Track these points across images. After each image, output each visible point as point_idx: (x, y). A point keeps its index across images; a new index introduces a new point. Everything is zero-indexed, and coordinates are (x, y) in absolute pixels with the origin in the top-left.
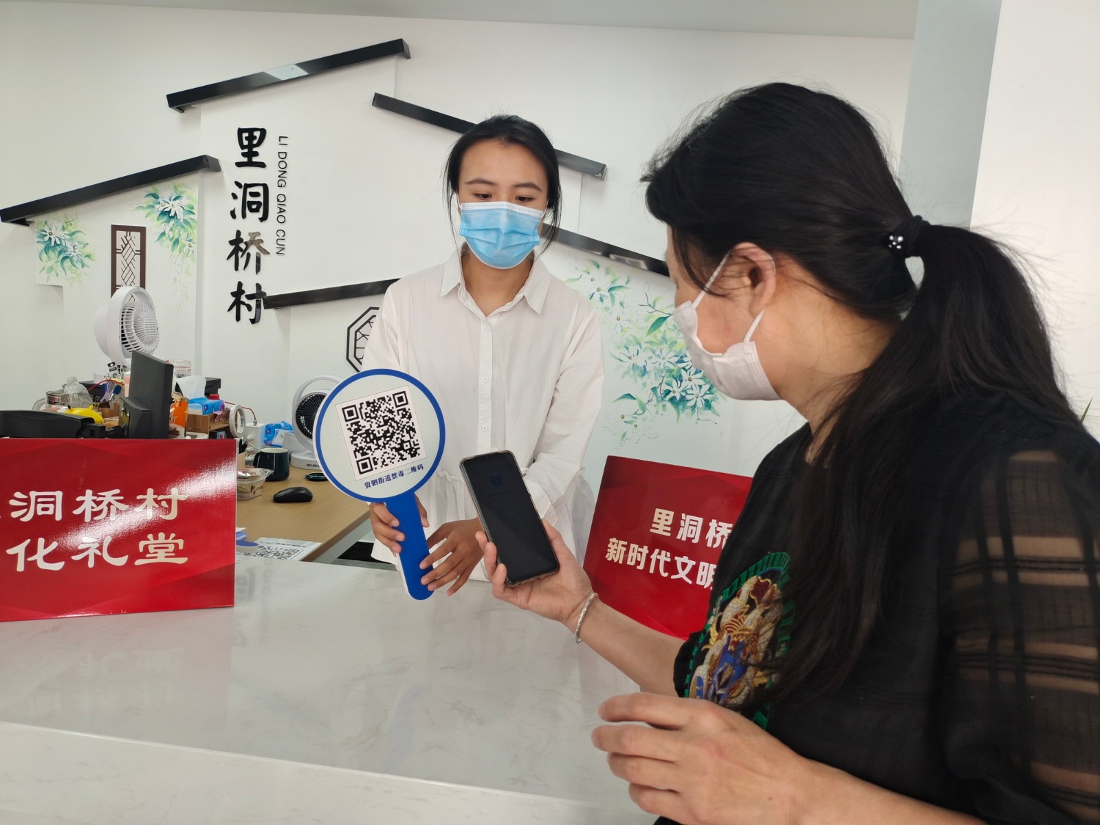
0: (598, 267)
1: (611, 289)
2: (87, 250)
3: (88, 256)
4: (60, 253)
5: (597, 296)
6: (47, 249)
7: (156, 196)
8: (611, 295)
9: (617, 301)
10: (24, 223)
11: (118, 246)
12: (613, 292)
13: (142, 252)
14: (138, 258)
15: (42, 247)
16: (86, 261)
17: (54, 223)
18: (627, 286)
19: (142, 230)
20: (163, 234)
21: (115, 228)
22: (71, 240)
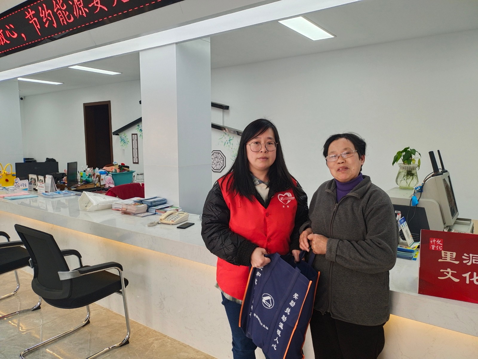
0: (226, 134)
1: (230, 140)
2: (128, 140)
3: (128, 142)
4: (124, 141)
5: (226, 143)
6: (121, 141)
7: (139, 126)
8: (230, 142)
9: (231, 144)
10: (117, 134)
11: (133, 139)
12: (230, 141)
13: (137, 140)
14: (136, 141)
15: (120, 140)
16: (128, 143)
17: (122, 134)
18: (233, 139)
19: (137, 134)
20: (141, 135)
21: (132, 134)
22: (125, 138)
